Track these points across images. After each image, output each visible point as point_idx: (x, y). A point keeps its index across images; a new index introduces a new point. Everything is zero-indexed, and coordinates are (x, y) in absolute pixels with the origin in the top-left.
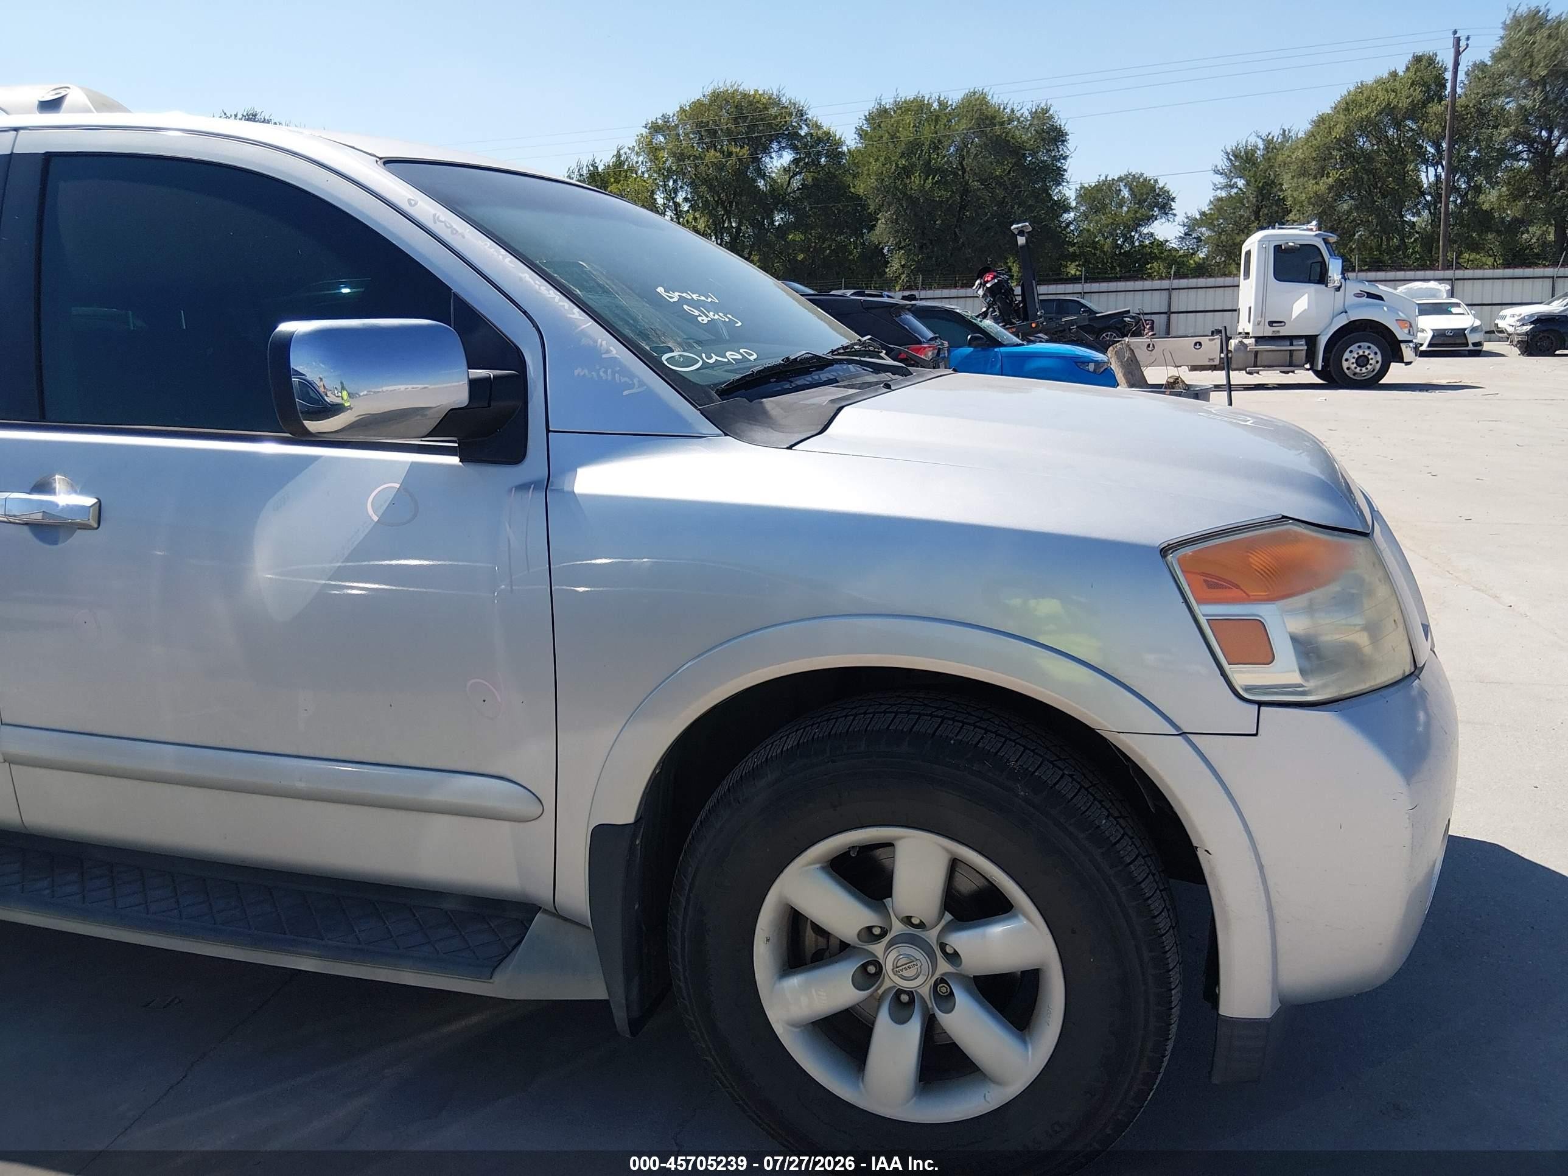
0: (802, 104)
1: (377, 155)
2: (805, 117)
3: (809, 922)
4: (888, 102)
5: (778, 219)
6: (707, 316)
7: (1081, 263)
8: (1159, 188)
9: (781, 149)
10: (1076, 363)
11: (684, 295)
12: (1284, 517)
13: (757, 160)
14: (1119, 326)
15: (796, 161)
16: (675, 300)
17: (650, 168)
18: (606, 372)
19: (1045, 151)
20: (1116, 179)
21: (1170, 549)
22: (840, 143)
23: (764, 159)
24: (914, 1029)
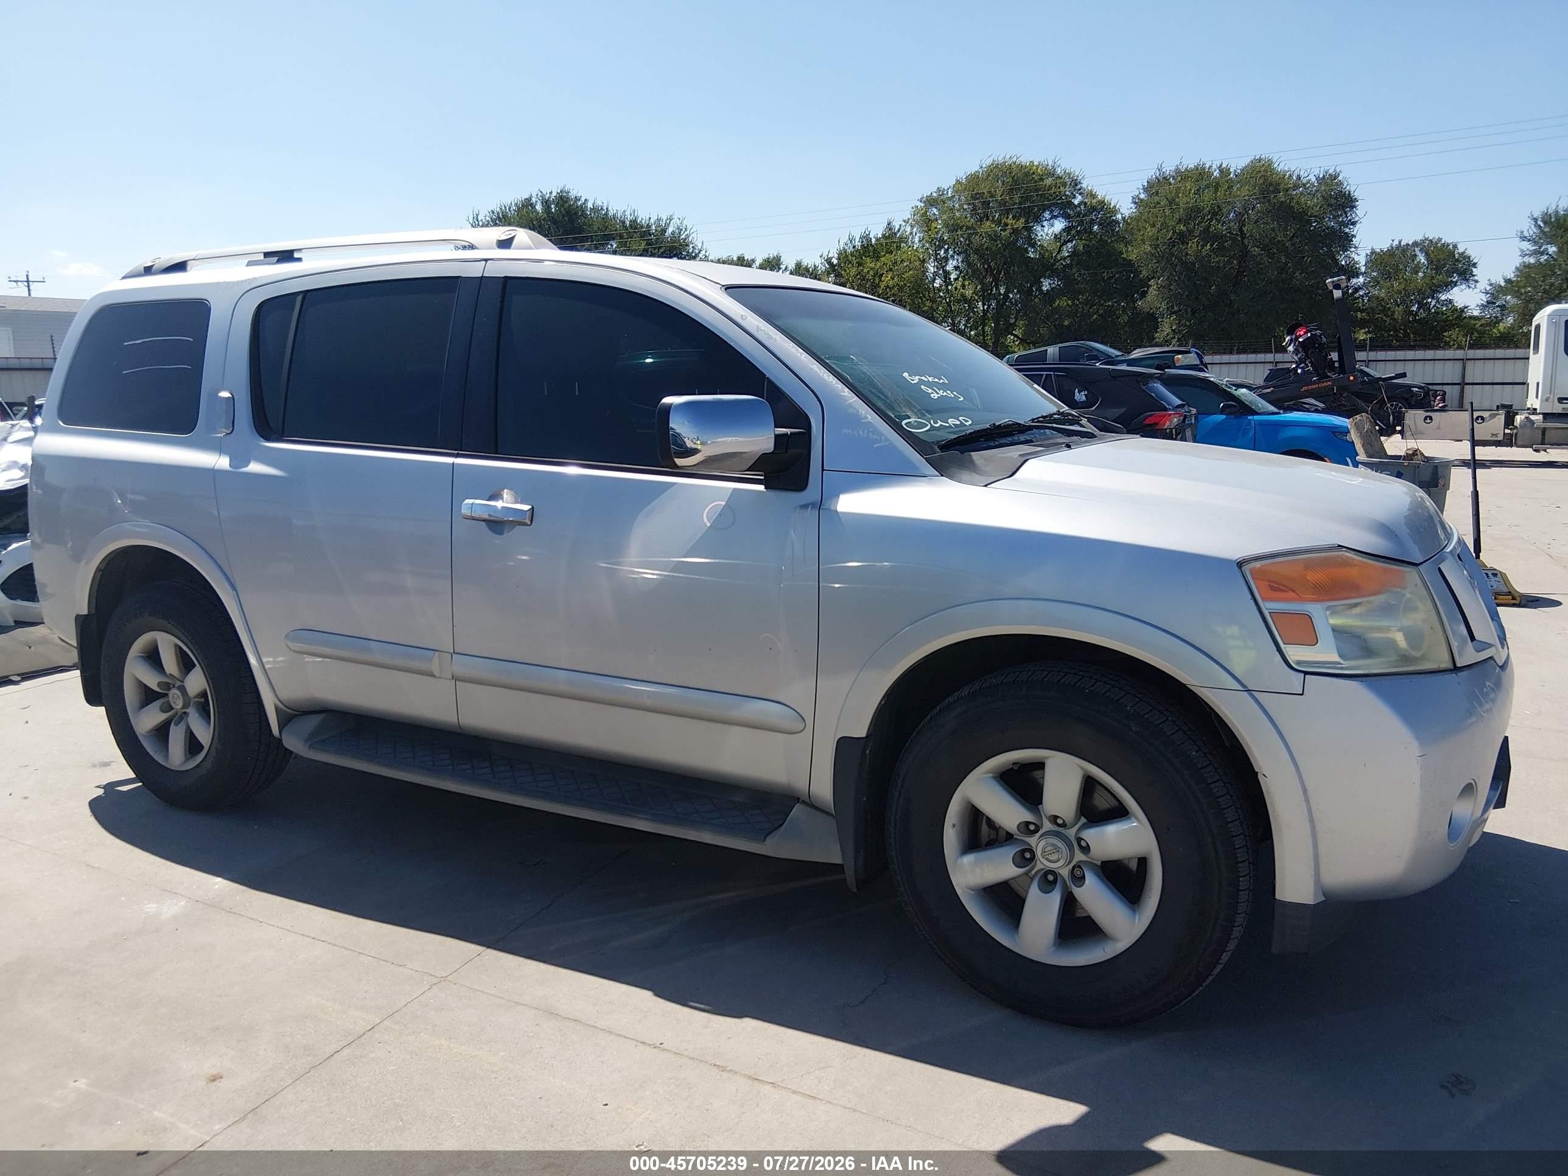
0: (1077, 174)
1: (721, 283)
2: (1079, 187)
3: (985, 817)
4: (1169, 168)
5: (1046, 285)
6: (938, 393)
7: (1371, 329)
8: (1458, 253)
9: (1054, 217)
10: (1334, 433)
11: (923, 378)
12: (1339, 546)
13: (1029, 229)
14: (1406, 396)
15: (1067, 230)
16: (916, 382)
17: (923, 239)
18: (863, 431)
19: (1331, 217)
20: (1410, 243)
21: (1244, 563)
22: (1114, 211)
23: (1035, 228)
24: (1055, 899)
